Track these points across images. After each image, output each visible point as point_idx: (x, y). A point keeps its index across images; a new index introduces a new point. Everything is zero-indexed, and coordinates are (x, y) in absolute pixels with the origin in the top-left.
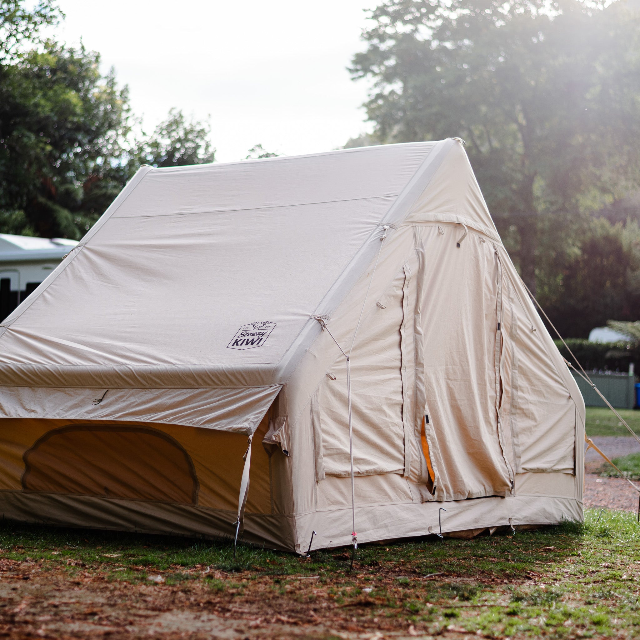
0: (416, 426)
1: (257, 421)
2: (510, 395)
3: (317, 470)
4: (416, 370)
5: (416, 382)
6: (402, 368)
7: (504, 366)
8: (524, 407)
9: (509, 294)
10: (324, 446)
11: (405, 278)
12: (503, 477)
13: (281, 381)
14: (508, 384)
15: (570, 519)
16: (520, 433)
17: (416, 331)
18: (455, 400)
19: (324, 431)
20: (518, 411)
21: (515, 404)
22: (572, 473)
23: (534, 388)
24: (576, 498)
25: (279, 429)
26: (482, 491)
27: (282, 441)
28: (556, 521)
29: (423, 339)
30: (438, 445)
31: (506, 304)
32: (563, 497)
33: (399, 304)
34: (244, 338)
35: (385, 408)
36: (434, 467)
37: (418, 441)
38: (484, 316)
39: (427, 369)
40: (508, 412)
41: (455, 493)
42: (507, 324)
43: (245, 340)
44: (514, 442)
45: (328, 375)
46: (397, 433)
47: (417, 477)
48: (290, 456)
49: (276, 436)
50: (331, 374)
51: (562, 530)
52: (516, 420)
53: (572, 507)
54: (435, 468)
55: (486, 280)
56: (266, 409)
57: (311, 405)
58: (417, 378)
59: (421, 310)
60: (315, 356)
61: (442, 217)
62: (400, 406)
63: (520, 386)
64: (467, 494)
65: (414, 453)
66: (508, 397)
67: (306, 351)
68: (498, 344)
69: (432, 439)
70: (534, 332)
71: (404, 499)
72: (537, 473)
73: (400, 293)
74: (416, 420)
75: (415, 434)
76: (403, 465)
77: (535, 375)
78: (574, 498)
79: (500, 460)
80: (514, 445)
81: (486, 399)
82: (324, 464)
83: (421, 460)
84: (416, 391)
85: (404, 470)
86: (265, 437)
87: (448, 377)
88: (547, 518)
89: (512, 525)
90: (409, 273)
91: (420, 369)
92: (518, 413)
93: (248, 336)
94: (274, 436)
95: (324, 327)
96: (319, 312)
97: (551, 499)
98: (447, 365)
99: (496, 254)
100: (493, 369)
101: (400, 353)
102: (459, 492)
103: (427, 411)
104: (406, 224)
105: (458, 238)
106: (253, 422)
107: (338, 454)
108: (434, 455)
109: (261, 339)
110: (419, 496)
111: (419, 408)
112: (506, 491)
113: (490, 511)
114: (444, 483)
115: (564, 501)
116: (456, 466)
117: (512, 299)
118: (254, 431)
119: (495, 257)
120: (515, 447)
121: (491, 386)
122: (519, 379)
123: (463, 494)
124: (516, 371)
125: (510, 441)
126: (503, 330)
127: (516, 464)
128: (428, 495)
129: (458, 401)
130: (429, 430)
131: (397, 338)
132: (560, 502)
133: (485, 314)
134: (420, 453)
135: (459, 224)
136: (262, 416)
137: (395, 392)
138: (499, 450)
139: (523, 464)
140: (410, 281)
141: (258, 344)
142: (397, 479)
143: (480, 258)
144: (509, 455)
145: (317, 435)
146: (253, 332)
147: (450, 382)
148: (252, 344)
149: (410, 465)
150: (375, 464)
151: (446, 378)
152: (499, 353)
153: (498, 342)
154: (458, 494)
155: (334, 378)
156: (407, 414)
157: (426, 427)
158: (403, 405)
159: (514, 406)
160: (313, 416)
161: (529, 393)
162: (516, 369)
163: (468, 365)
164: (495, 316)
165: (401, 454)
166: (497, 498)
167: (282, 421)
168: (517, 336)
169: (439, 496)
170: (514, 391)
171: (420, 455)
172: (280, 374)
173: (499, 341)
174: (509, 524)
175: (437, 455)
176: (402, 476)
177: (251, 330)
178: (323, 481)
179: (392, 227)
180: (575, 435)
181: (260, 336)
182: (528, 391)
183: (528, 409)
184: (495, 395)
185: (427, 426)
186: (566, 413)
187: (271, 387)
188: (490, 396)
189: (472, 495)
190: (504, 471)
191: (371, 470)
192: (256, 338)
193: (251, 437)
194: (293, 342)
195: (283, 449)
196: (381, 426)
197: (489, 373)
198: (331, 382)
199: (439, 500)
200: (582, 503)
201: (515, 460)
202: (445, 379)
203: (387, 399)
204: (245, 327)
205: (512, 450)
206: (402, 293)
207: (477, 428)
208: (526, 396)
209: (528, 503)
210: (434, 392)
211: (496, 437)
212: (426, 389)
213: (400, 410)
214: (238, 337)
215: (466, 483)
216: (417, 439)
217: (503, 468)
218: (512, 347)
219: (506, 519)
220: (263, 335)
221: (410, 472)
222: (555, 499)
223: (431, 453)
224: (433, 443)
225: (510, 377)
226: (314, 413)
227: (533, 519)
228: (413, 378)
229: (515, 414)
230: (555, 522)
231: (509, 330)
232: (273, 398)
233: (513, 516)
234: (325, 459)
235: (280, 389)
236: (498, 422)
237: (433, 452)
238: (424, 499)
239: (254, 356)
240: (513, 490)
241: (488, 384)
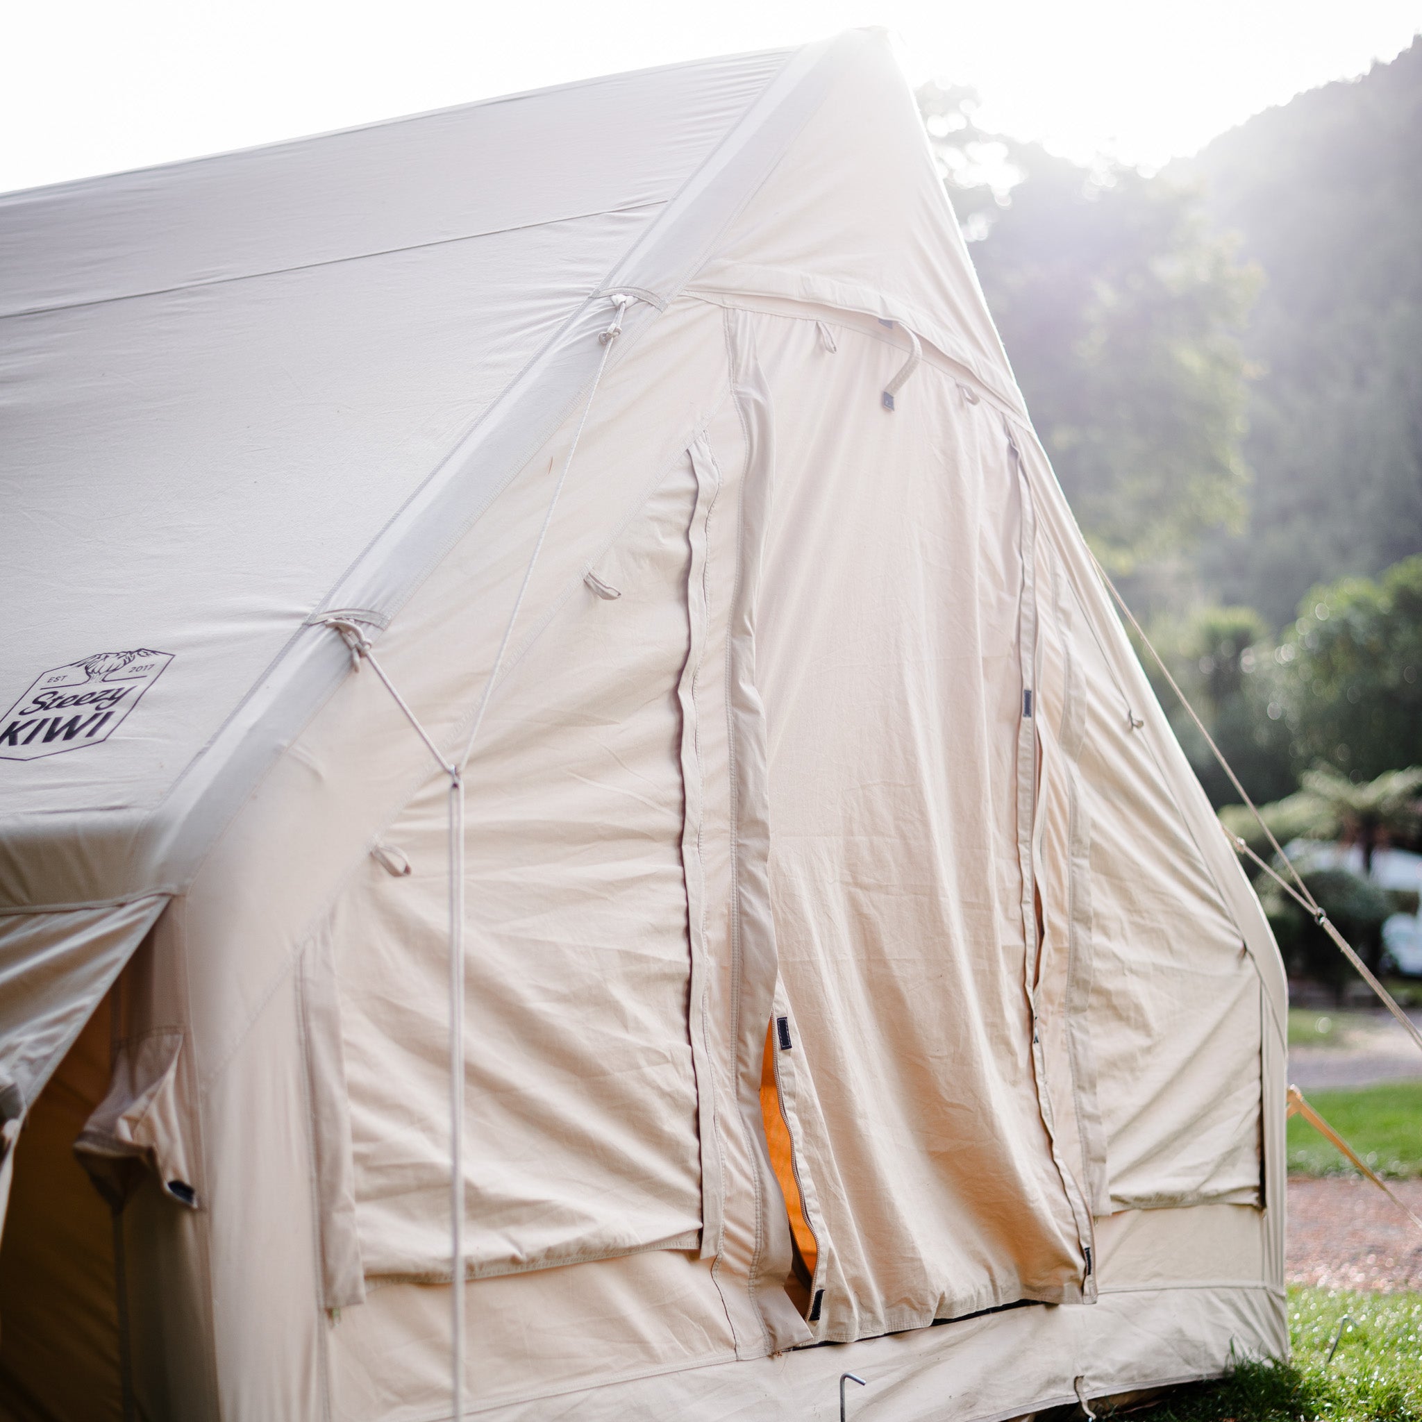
0: (740, 1059)
1: (46, 1058)
2: (1066, 945)
3: (331, 1262)
4: (739, 846)
5: (740, 894)
6: (685, 839)
7: (1046, 844)
8: (1110, 984)
9: (1057, 595)
10: (359, 1158)
11: (696, 493)
12: (1055, 1236)
13: (161, 878)
14: (1060, 907)
15: (1255, 1357)
16: (1102, 1075)
17: (737, 700)
18: (883, 963)
19: (360, 1094)
20: (1093, 1000)
21: (1082, 975)
22: (1255, 1203)
23: (1137, 919)
24: (1267, 1284)
25: (150, 1090)
26: (983, 1291)
27: (162, 1139)
28: (1213, 1366)
29: (763, 731)
30: (824, 1132)
31: (1048, 630)
32: (1230, 1282)
33: (672, 591)
34: (42, 715)
35: (620, 993)
36: (813, 1217)
37: (751, 1117)
38: (981, 659)
39: (778, 846)
40: (1061, 1005)
41: (889, 1305)
42: (1052, 698)
43: (45, 721)
44: (1081, 1108)
45: (377, 857)
46: (667, 1088)
47: (749, 1257)
48: (201, 1209)
49: (133, 1122)
50: (391, 850)
51: (1240, 1400)
52: (1086, 1032)
53: (1254, 1312)
54: (817, 1220)
55: (981, 534)
56: (89, 1000)
57: (301, 983)
58: (744, 876)
59: (755, 620)
60: (316, 775)
61: (829, 290)
62: (681, 986)
63: (1097, 915)
64: (933, 1306)
65: (737, 1165)
66: (1058, 950)
67: (278, 751)
68: (1027, 766)
69: (804, 1110)
70: (1135, 729)
71: (700, 1347)
72: (1156, 1209)
73: (677, 547)
74: (741, 1039)
75: (738, 1092)
76: (696, 1213)
77: (1142, 875)
78: (1260, 1284)
79: (1044, 1175)
80: (1084, 1116)
81: (992, 959)
82: (360, 1234)
83: (763, 1189)
84: (741, 928)
85: (700, 1232)
86: (89, 1127)
87: (854, 878)
88: (1188, 1362)
89: (1084, 1400)
90: (712, 476)
91: (754, 844)
92: (1090, 1007)
93: (59, 706)
94: (129, 1119)
95: (361, 654)
96: (345, 600)
97: (1195, 1292)
98: (851, 833)
99: (1013, 452)
100: (1013, 853)
101: (677, 779)
102: (907, 1301)
103: (783, 1005)
104: (698, 295)
105: (887, 375)
106: (31, 1062)
107: (422, 1187)
108: (812, 1170)
109: (108, 715)
110: (759, 1331)
111: (752, 994)
112: (1065, 1285)
113: (1011, 1361)
114: (852, 1272)
115: (1235, 1296)
116: (891, 1206)
117: (1064, 612)
118: (31, 1101)
119: (1009, 463)
120: (1087, 1123)
121: (1006, 910)
122: (1093, 888)
123: (918, 1306)
124: (1085, 863)
125: (1070, 1103)
126: (1041, 718)
127: (1091, 1185)
128: (795, 1325)
129: (893, 965)
130: (791, 1074)
131: (666, 720)
132: (1222, 1301)
133: (984, 659)
134: (759, 1166)
135: (889, 324)
136: (69, 1033)
137: (659, 931)
138: (1040, 1139)
139: (1114, 1181)
140: (716, 507)
141: (90, 734)
142: (675, 1271)
143: (964, 459)
144: (1068, 1154)
145: (325, 1111)
146: (81, 691)
147: (861, 895)
148: (69, 736)
149: (721, 1215)
150: (584, 1218)
151: (850, 879)
152: (1029, 795)
153: (1026, 759)
154: (902, 1311)
155: (401, 868)
156: (709, 1015)
157: (780, 1063)
158: (689, 982)
159: (1079, 982)
160: (307, 1031)
161: (1124, 937)
162: (1085, 856)
163: (928, 836)
164: (1013, 665)
165: (687, 1171)
166: (1033, 1309)
167: (164, 1053)
168: (1086, 740)
169: (833, 1324)
170: (1080, 931)
171: (759, 1173)
172: (162, 850)
173: (1030, 756)
174: (1075, 1400)
175: (825, 1170)
176: (693, 1256)
177: (75, 683)
178: (356, 1310)
179: (645, 299)
180: (1261, 1078)
181: (105, 703)
182: (1122, 929)
183: (1124, 994)
184: (1021, 943)
185: (784, 1061)
186: (1235, 1004)
187: (122, 905)
188: (1004, 948)
189: (951, 1307)
190: (1059, 1214)
191: (568, 1245)
192: (87, 711)
193: (12, 1129)
194: (229, 720)
195: (169, 1177)
196: (605, 1064)
197: (998, 865)
198: (390, 886)
199: (837, 1340)
200: (1282, 1298)
201: (1086, 1170)
202: (842, 882)
203: (627, 956)
204: (55, 674)
205: (1077, 1137)
206: (683, 550)
207: (964, 1060)
208: (1117, 947)
209: (1129, 1315)
210: (808, 932)
211: (1026, 1090)
212: (777, 921)
213: (681, 1000)
214: (22, 713)
215: (928, 1267)
216: (747, 1110)
217: (1053, 1201)
218: (1071, 778)
219: (1065, 1380)
220: (115, 699)
221: (723, 1242)
222: (1209, 1293)
223: (802, 1164)
224: (807, 1124)
225: (1066, 882)
226: (312, 1016)
227: (1148, 1372)
228: (728, 876)
229: (1083, 1010)
230: (1212, 1371)
231: (1058, 720)
232: (123, 952)
233: (1087, 1369)
234: (363, 1211)
235: (153, 914)
236: (1033, 1040)
237: (809, 1159)
238: (780, 1340)
239: (70, 780)
240: (1089, 1278)
241: (997, 906)
